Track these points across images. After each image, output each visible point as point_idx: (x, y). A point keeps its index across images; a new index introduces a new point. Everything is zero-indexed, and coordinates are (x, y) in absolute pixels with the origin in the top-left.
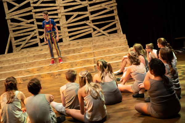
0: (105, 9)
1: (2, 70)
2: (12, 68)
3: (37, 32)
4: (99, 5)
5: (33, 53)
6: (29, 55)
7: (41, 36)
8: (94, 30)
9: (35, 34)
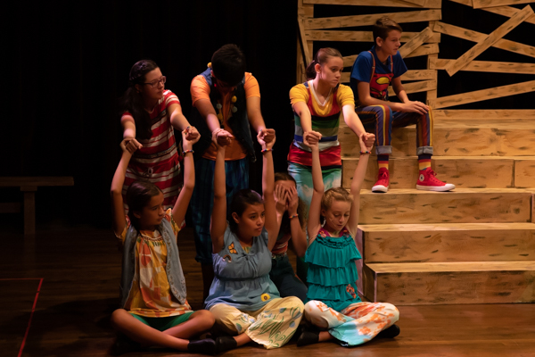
1: (410, 211)
2: (468, 209)
3: (436, 37)
5: (523, 148)
6: (500, 153)
7: (453, 61)
9: (425, 44)
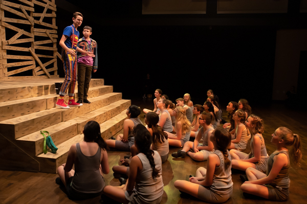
0: (48, 38)
4: (44, 30)
8: (37, 65)
